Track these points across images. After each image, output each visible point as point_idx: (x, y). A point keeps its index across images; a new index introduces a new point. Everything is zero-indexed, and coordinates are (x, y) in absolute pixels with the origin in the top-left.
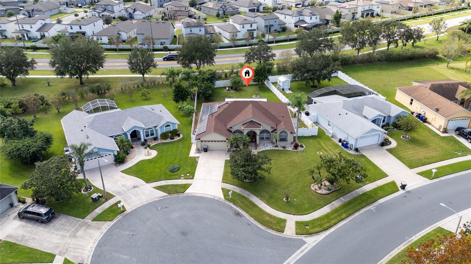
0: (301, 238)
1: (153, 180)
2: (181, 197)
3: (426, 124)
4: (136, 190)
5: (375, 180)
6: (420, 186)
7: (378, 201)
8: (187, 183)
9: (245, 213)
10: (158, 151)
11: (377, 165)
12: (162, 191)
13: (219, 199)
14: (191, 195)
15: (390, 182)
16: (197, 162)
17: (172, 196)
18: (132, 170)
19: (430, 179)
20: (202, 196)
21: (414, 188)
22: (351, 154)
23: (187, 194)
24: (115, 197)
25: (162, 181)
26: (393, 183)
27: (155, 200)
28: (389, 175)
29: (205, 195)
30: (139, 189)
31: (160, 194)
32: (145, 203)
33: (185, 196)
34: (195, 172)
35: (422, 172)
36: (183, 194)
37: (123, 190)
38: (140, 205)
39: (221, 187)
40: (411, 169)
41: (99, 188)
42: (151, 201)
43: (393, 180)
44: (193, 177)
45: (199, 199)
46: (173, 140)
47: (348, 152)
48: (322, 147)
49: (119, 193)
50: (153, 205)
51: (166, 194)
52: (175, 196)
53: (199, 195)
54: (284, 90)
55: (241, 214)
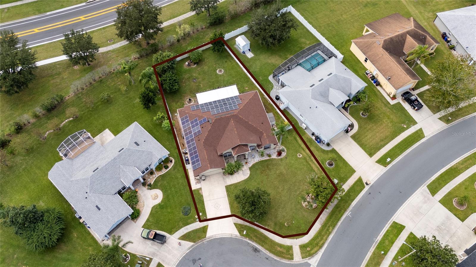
0: (306, 261)
1: (175, 229)
2: (205, 243)
3: (379, 88)
4: (166, 246)
5: (347, 180)
6: (379, 177)
7: (352, 204)
8: (204, 226)
9: (261, 247)
10: (162, 190)
11: (346, 160)
12: (187, 241)
13: (236, 236)
14: (213, 238)
15: (358, 179)
16: (202, 196)
17: (198, 244)
18: (151, 222)
19: (386, 167)
20: (221, 237)
21: (375, 181)
22: (324, 150)
23: (209, 238)
24: (153, 260)
25: (183, 229)
26: (360, 180)
27: (187, 253)
28: (356, 171)
29: (223, 235)
30: (168, 244)
31: (188, 245)
32: (180, 258)
33: (208, 241)
34: (205, 209)
35: (379, 159)
36: (206, 239)
37: (156, 249)
38: (177, 262)
39: (233, 222)
40: (371, 157)
41: (134, 253)
42: (184, 255)
43: (359, 176)
44: (206, 217)
45: (221, 241)
46: (168, 170)
47: (321, 149)
48: (300, 146)
49: (154, 254)
50: (188, 259)
51: (192, 244)
52: (200, 243)
53: (219, 237)
54: (244, 53)
55: (258, 250)
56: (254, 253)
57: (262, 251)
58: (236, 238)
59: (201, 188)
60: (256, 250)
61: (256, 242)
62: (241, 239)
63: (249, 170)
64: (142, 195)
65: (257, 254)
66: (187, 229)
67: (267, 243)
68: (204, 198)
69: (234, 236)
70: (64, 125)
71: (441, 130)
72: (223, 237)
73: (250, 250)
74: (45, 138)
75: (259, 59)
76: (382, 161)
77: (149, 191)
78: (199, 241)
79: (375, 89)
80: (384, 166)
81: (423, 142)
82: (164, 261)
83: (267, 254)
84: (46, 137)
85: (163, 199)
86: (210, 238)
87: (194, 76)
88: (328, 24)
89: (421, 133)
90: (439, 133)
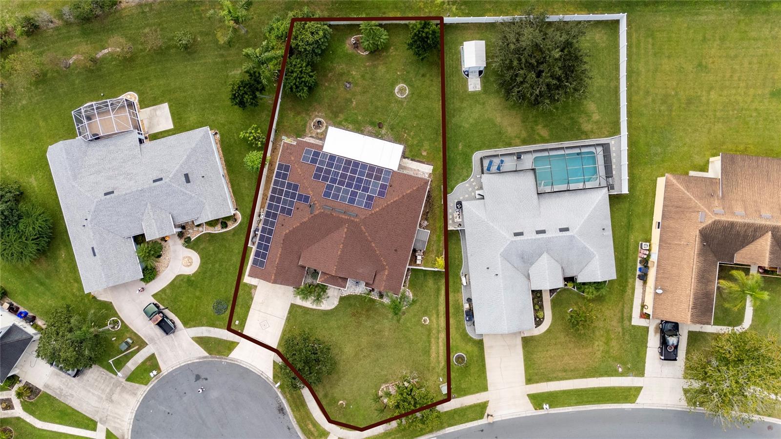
1: (193, 323)
2: (223, 363)
3: (638, 283)
4: (172, 338)
5: (465, 395)
6: (514, 417)
7: (446, 429)
8: (234, 341)
9: (290, 410)
10: (201, 258)
11: (487, 368)
12: (202, 347)
13: (267, 378)
14: (236, 363)
15: (482, 403)
16: (252, 299)
17: (213, 359)
18: (166, 295)
19: (536, 409)
20: (248, 368)
21: (503, 419)
22: (467, 335)
23: (230, 360)
24: (148, 346)
25: (204, 328)
26: (483, 406)
27: (194, 361)
28: (489, 389)
29: (252, 367)
30: (175, 336)
31: (200, 352)
32: (182, 363)
33: (228, 362)
34: (246, 320)
35: (535, 394)
36: (226, 359)
37: (156, 335)
38: (177, 365)
39: (274, 358)
40: (527, 384)
41: (128, 324)
42: (189, 362)
43: (488, 400)
44: (243, 331)
45: (244, 373)
46: (225, 230)
47: (465, 329)
48: (437, 306)
49: (152, 340)
50: (192, 371)
51: (206, 354)
52: (216, 359)
53: (245, 366)
54: (468, 75)
55: (284, 411)
56: (277, 412)
57: (288, 416)
58: (266, 381)
59: (257, 286)
60: (281, 410)
61: (288, 400)
62: (272, 385)
63: (338, 300)
64: (172, 248)
65: (281, 415)
66: (209, 331)
67: (299, 411)
68: (253, 303)
69: (265, 377)
70: (104, 58)
71: (668, 408)
72: (250, 369)
73: (276, 405)
74: (69, 67)
75: (484, 104)
76: (537, 400)
77: (184, 248)
78: (218, 356)
79: (630, 281)
80: (534, 407)
81: (624, 409)
82: (160, 355)
83: (293, 424)
84: (70, 64)
85: (197, 271)
86: (232, 360)
87: (352, 74)
88: (666, 96)
89: (634, 396)
90: (663, 410)
